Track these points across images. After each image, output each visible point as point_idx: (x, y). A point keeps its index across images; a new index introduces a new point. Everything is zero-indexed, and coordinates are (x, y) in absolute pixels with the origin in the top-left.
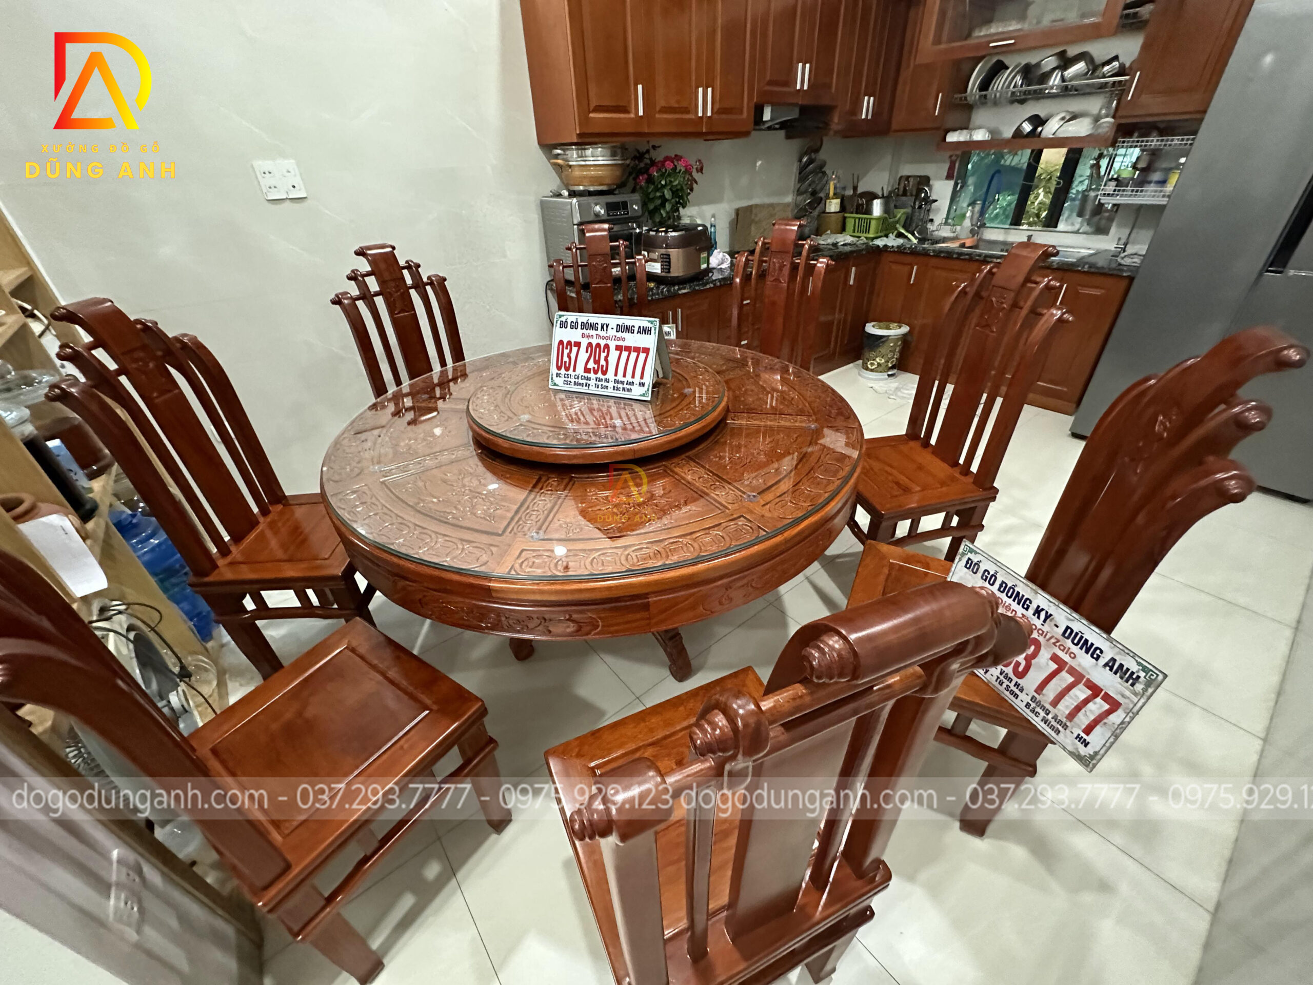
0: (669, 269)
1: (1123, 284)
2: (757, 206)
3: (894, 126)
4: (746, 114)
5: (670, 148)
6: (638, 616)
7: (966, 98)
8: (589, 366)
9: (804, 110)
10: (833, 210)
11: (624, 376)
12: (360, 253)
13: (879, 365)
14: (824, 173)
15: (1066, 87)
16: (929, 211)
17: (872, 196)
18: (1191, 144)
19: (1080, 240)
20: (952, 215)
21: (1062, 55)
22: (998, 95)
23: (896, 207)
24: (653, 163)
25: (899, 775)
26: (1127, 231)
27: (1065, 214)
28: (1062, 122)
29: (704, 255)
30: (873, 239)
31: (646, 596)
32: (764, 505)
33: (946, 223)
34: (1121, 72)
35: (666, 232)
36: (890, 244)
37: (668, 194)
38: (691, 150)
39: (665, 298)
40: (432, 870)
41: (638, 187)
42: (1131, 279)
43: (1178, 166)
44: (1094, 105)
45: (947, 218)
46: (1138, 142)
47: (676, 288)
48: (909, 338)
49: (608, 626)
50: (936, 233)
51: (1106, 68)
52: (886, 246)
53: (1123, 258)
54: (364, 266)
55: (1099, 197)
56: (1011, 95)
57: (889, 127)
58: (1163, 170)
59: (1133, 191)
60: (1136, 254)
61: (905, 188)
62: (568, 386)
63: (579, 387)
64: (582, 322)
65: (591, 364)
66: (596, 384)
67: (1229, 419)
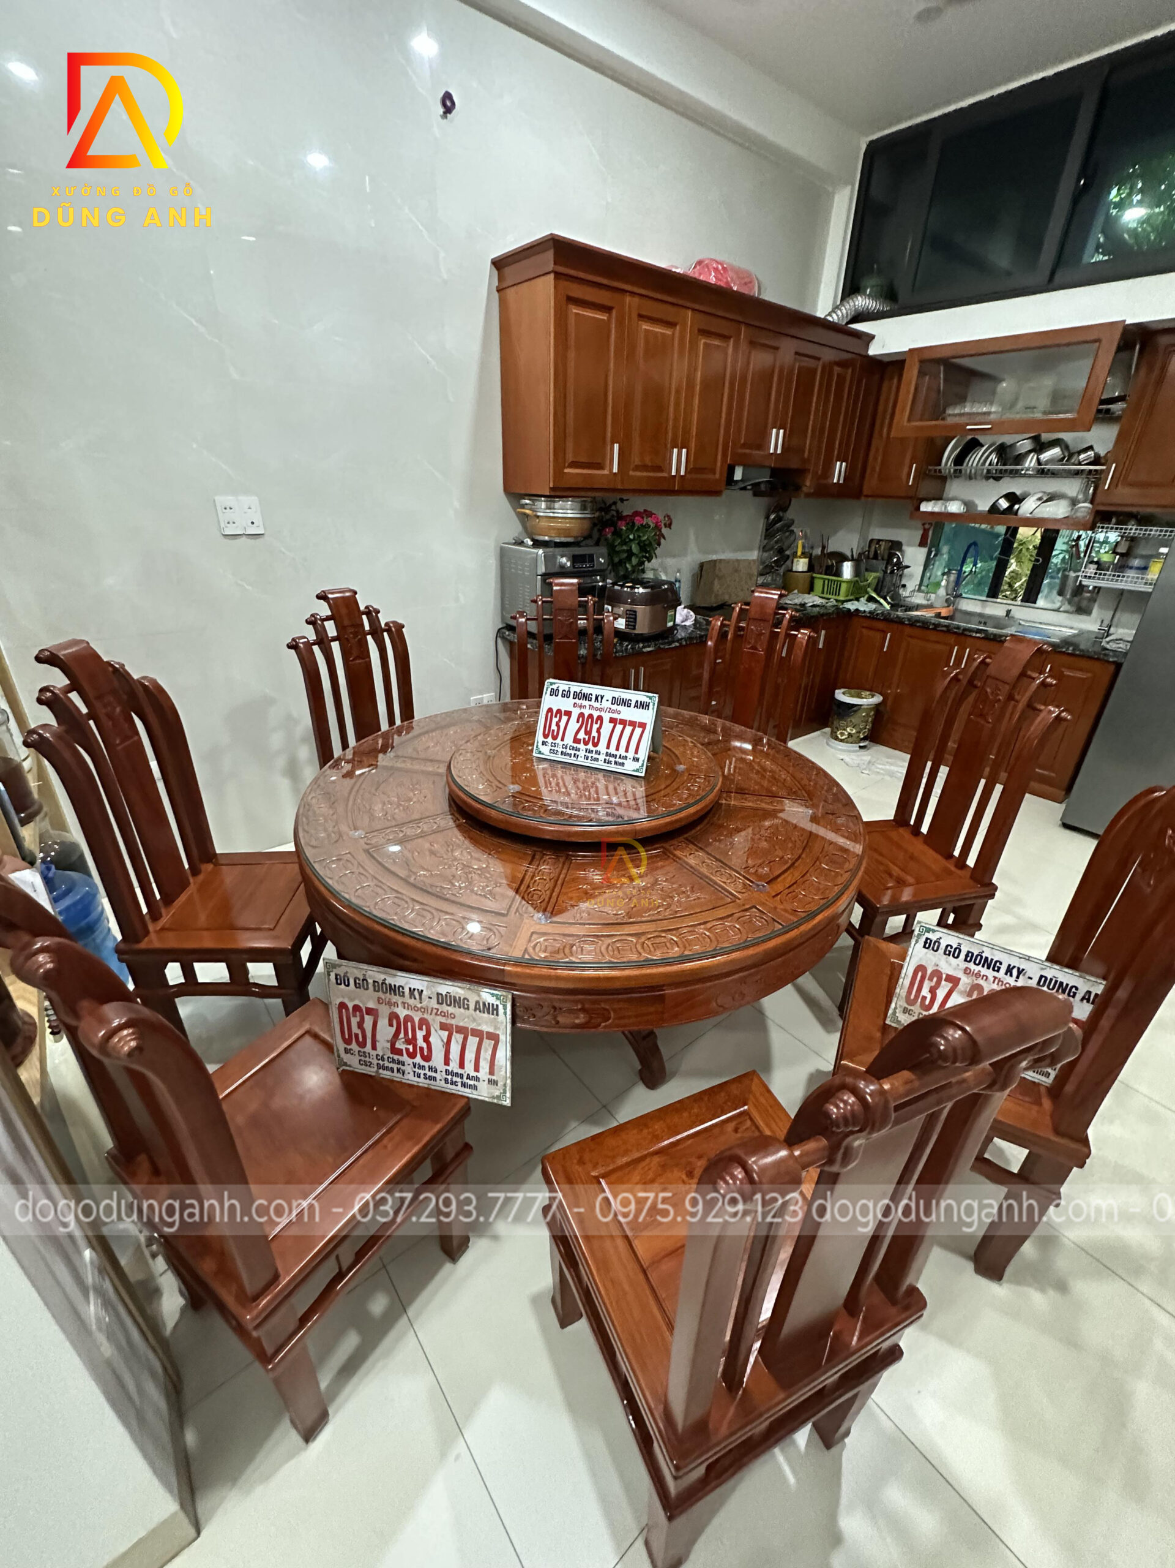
0: (634, 626)
1: (1112, 668)
2: (721, 560)
3: (866, 491)
4: (719, 474)
5: (639, 503)
6: (652, 1009)
7: (940, 471)
8: (578, 737)
9: (774, 472)
10: (800, 569)
11: (617, 749)
12: (322, 597)
13: (850, 735)
14: (792, 532)
15: (1043, 470)
16: (901, 576)
17: (842, 558)
19: (1061, 618)
20: (926, 582)
21: (1036, 439)
22: (973, 471)
23: (867, 570)
24: (620, 517)
25: (947, 1183)
26: (1112, 613)
27: (1045, 589)
28: (1039, 503)
29: (671, 613)
30: (843, 602)
31: (660, 987)
32: (774, 897)
33: (919, 590)
34: (1097, 461)
35: (632, 588)
36: (862, 609)
37: (635, 548)
38: (659, 506)
39: (630, 655)
40: (378, 1305)
41: (602, 539)
42: (1118, 666)
43: (1158, 555)
44: (1072, 487)
45: (921, 585)
46: (1118, 527)
47: (641, 645)
48: (882, 708)
49: (620, 1018)
50: (909, 599)
51: (1082, 456)
52: (857, 610)
53: (1108, 643)
54: (324, 610)
55: (1080, 578)
56: (985, 471)
57: (861, 491)
58: (1142, 557)
59: (1114, 576)
60: (1121, 640)
61: (876, 552)
62: (555, 755)
63: (566, 757)
64: (574, 692)
65: (582, 735)
66: (585, 756)
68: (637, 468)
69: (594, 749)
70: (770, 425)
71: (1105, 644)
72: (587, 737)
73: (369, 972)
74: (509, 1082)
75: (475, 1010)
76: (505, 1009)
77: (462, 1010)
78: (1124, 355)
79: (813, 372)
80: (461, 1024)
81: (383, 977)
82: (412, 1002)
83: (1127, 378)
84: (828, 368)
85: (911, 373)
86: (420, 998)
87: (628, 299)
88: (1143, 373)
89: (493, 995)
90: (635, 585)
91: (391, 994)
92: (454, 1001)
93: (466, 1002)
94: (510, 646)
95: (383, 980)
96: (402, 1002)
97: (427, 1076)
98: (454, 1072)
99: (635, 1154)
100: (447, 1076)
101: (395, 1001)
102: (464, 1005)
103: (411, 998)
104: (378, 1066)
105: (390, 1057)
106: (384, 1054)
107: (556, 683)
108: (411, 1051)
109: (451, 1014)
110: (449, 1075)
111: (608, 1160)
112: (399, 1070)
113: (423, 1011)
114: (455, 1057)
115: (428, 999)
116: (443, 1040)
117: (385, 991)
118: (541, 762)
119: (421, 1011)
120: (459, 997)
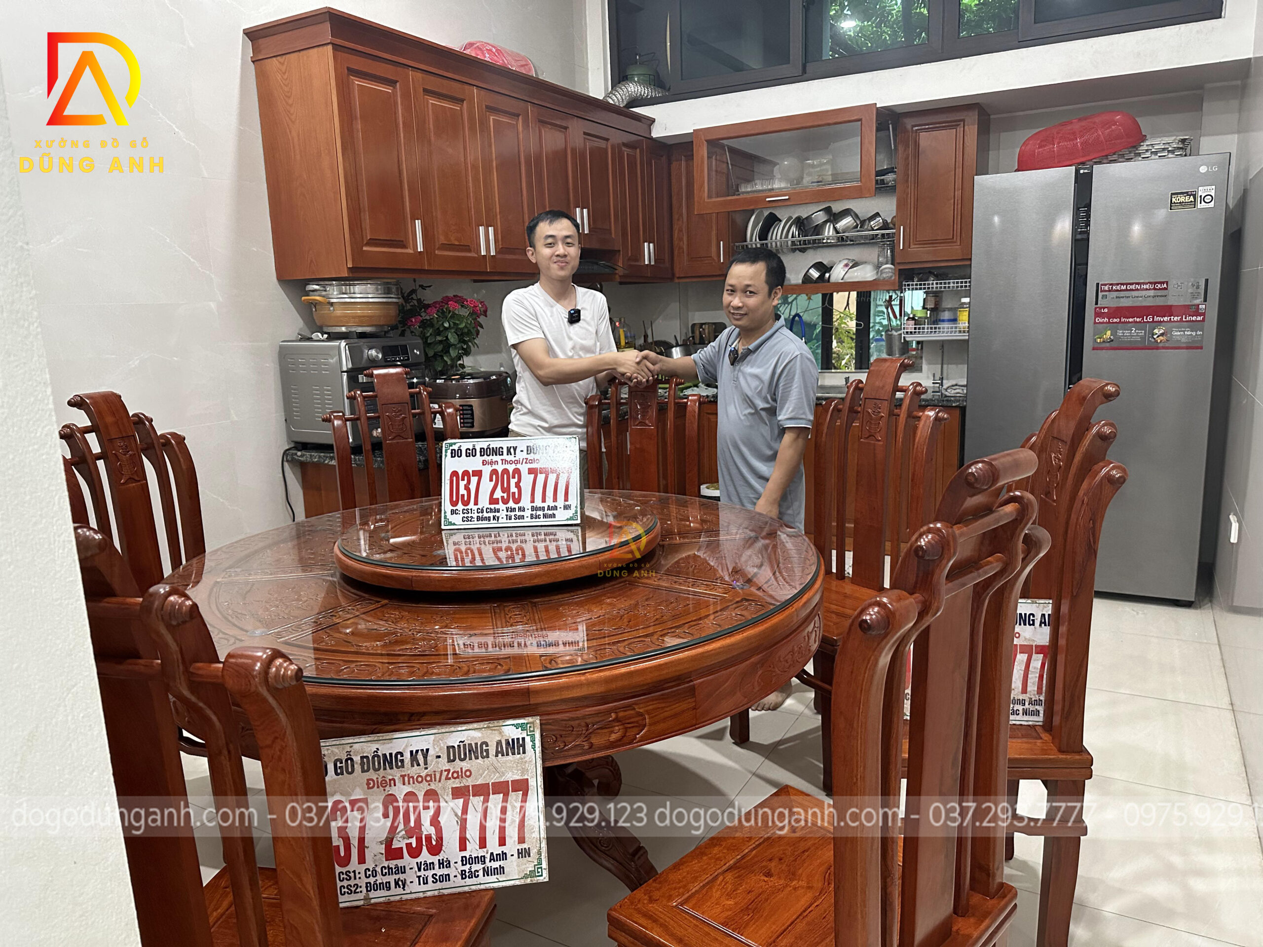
0: (472, 423)
1: (957, 413)
3: (677, 273)
5: (445, 288)
8: (495, 496)
11: (544, 500)
12: (77, 403)
15: (841, 237)
18: (970, 286)
21: (828, 210)
22: (778, 244)
26: (940, 366)
27: (873, 355)
28: (847, 269)
31: (688, 678)
34: (885, 226)
37: (452, 338)
42: (963, 410)
43: (962, 306)
44: (872, 254)
46: (920, 285)
49: (655, 724)
51: (872, 223)
55: (903, 335)
56: (790, 243)
57: (673, 275)
58: (950, 309)
59: (931, 328)
60: (956, 385)
61: (701, 336)
62: (469, 523)
63: (484, 522)
64: (481, 449)
65: (498, 494)
66: (507, 515)
67: (1094, 436)
68: (444, 247)
69: (516, 506)
70: (572, 206)
71: (943, 392)
72: (505, 495)
73: (356, 746)
74: (544, 845)
75: (497, 756)
76: (533, 741)
77: (480, 760)
78: (882, 134)
79: (606, 150)
80: (479, 782)
81: (374, 747)
82: (414, 771)
83: (891, 154)
84: (617, 150)
85: (702, 152)
86: (426, 763)
87: (411, 73)
88: (901, 148)
89: (517, 726)
90: (463, 376)
91: (385, 769)
92: (470, 751)
93: (484, 748)
94: (305, 471)
95: (375, 752)
96: (401, 776)
97: (437, 878)
98: (473, 857)
99: (706, 878)
100: (464, 868)
101: (391, 777)
102: (482, 752)
103: (412, 766)
104: (367, 887)
105: (385, 867)
106: (376, 865)
107: (455, 444)
108: (414, 845)
109: (466, 771)
110: (466, 864)
111: (681, 890)
112: (397, 883)
113: (429, 779)
114: (473, 833)
115: (435, 760)
116: (456, 815)
117: (377, 767)
118: (451, 535)
119: (427, 781)
120: (476, 744)
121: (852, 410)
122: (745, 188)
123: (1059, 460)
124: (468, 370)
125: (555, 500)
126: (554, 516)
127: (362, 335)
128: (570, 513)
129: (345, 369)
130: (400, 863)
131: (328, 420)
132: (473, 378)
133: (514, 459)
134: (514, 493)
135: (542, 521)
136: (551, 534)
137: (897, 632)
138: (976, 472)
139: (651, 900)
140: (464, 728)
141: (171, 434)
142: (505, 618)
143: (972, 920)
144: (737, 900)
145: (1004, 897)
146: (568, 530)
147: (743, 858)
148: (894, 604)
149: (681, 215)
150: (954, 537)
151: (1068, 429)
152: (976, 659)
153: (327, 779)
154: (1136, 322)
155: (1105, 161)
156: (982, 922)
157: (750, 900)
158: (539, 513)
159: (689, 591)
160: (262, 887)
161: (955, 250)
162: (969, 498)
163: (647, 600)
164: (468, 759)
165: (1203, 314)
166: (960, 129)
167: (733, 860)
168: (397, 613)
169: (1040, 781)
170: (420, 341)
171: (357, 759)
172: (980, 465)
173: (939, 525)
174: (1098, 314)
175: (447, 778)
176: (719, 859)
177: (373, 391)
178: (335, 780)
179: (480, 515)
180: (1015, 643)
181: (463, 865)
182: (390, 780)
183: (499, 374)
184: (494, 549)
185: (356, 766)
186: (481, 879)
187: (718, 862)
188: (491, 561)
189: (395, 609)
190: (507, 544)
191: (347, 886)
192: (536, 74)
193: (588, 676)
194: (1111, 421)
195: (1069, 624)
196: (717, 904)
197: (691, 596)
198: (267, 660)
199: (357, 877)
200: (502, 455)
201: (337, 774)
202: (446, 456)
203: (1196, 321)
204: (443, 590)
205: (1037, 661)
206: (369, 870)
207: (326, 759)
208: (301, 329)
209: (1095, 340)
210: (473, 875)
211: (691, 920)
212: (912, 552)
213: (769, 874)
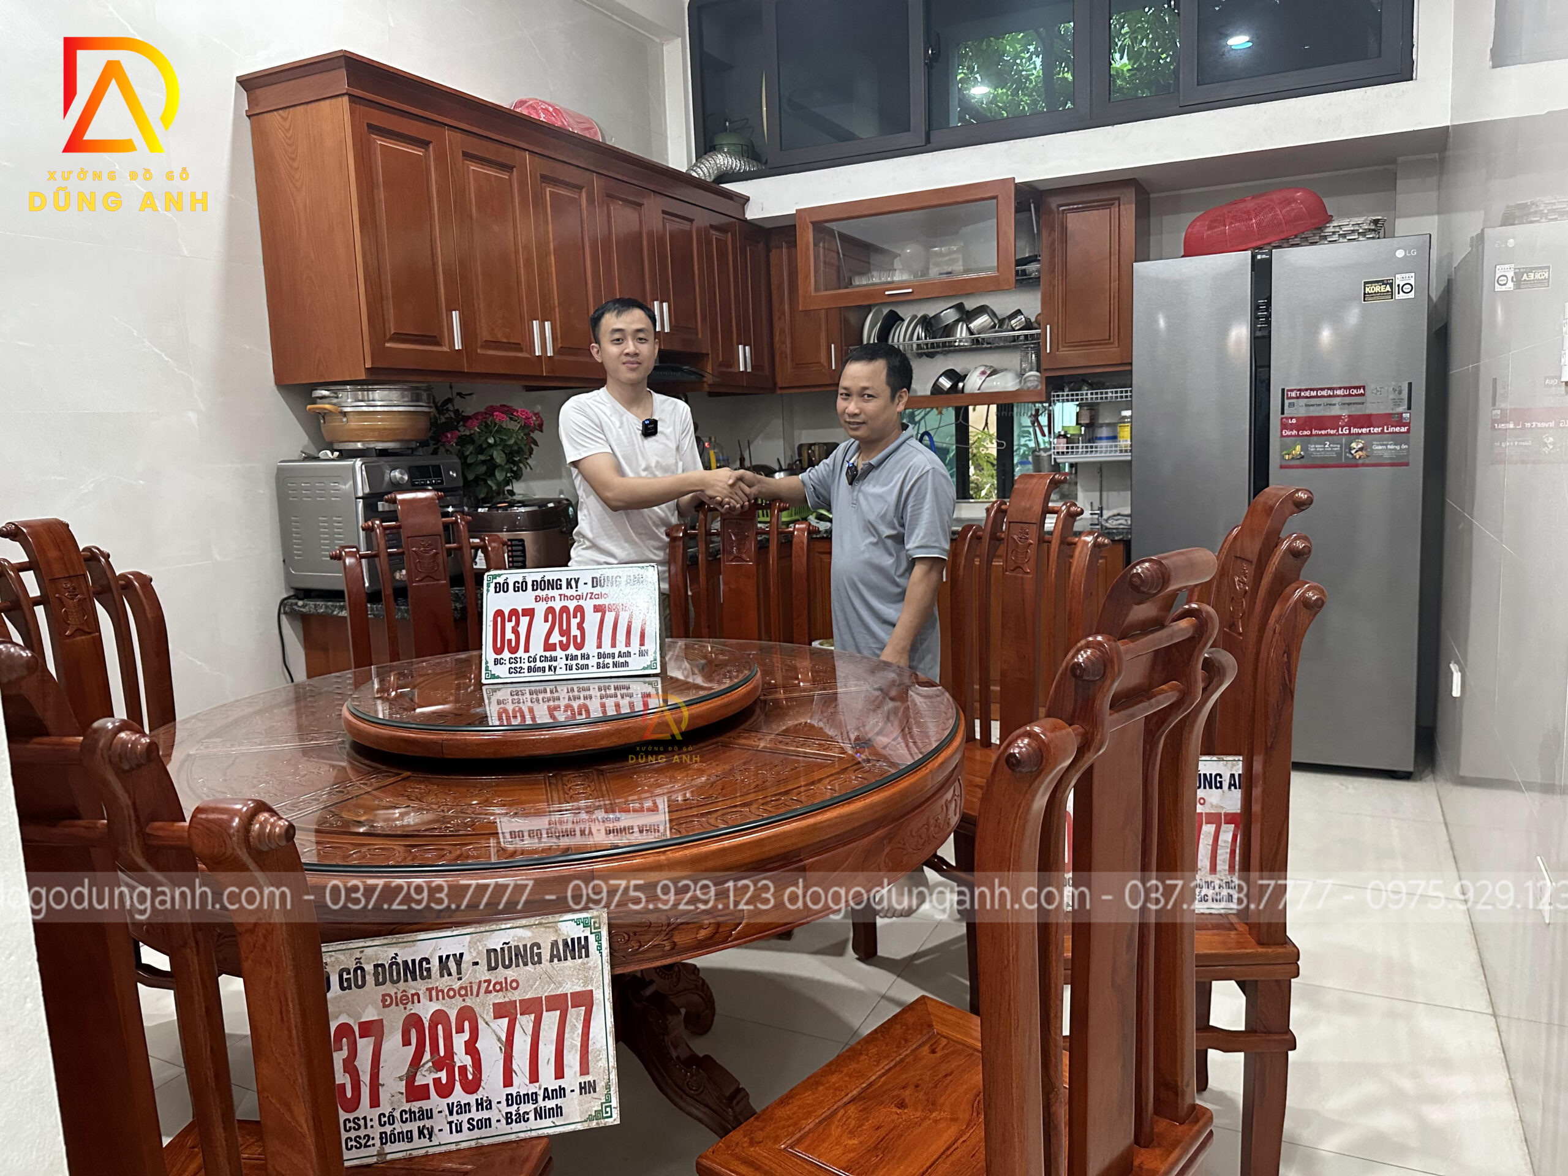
0: (524, 562)
3: (779, 382)
8: (551, 641)
11: (614, 645)
12: (11, 533)
15: (977, 340)
18: (1131, 396)
21: (960, 307)
26: (1098, 494)
28: (983, 378)
34: (1028, 326)
37: (499, 457)
42: (1127, 544)
43: (1123, 420)
44: (1013, 359)
46: (1072, 395)
51: (1013, 322)
53: (1107, 520)
55: (1053, 456)
56: (915, 346)
57: (775, 384)
58: (1108, 425)
59: (1087, 448)
60: (1119, 515)
62: (518, 675)
63: (536, 674)
64: (533, 581)
65: (555, 638)
66: (566, 665)
67: (1285, 552)
68: (488, 344)
69: (578, 653)
70: (649, 299)
71: (1103, 523)
72: (564, 639)
73: (368, 951)
74: (614, 1076)
75: (551, 961)
77: (530, 967)
78: (1023, 216)
79: (691, 232)
80: (530, 995)
81: (391, 952)
82: (444, 983)
83: (1034, 238)
84: (704, 235)
85: (807, 237)
86: (459, 972)
87: (447, 133)
88: (1045, 233)
89: (578, 922)
90: (512, 505)
91: (406, 980)
92: (516, 955)
93: (536, 951)
94: (308, 625)
95: (393, 958)
96: (427, 989)
97: (475, 1123)
98: (521, 1094)
99: (823, 1112)
100: (509, 1109)
101: (414, 992)
102: (532, 957)
103: (442, 976)
104: (381, 1138)
105: (405, 1111)
106: (394, 1109)
107: (500, 575)
108: (444, 1081)
109: (512, 982)
110: (512, 1104)
111: (790, 1129)
112: (421, 1133)
113: (465, 991)
114: (522, 1063)
115: (471, 968)
116: (499, 1039)
117: (395, 978)
118: (495, 691)
119: (461, 996)
120: (525, 946)
121: (995, 538)
122: (860, 281)
123: (1244, 583)
124: (517, 498)
125: (628, 644)
126: (626, 664)
127: (383, 453)
128: (647, 660)
129: (360, 494)
130: (425, 1105)
131: (338, 557)
132: (524, 506)
133: (575, 594)
134: (575, 637)
135: (612, 671)
136: (624, 688)
137: (1053, 769)
138: (1142, 572)
139: (752, 1143)
140: (508, 926)
141: (133, 574)
142: (563, 789)
143: (1158, 1151)
144: (862, 1138)
145: (1197, 1121)
146: (645, 682)
147: (870, 1085)
148: (1048, 734)
149: (783, 313)
150: (1118, 653)
151: (1253, 548)
152: (1151, 815)
153: (329, 995)
154: (1330, 435)
155: (1285, 245)
156: (1171, 1153)
157: (878, 1137)
158: (607, 661)
159: (799, 752)
160: (241, 1145)
161: (1111, 353)
162: (1136, 607)
163: (744, 764)
164: (514, 965)
165: (1408, 424)
166: (1115, 209)
167: (858, 1090)
168: (423, 787)
169: (1233, 982)
170: (456, 460)
171: (369, 968)
172: (1147, 564)
173: (1099, 638)
174: (1284, 426)
175: (487, 992)
176: (839, 1089)
177: (396, 520)
178: (339, 996)
179: (532, 664)
180: (1198, 811)
181: (508, 1105)
182: (413, 995)
183: (558, 502)
184: (549, 707)
185: (367, 977)
186: (533, 1123)
187: (838, 1093)
188: (543, 718)
189: (420, 782)
190: (566, 701)
191: (356, 1138)
192: (603, 137)
193: (670, 855)
194: (1304, 534)
195: (1264, 782)
196: (836, 1144)
197: (801, 758)
198: (249, 814)
199: (369, 1126)
200: (561, 588)
201: (342, 988)
202: (488, 591)
203: (1400, 433)
204: (483, 756)
205: (1227, 834)
206: (384, 1116)
207: (328, 969)
208: (305, 447)
209: (1283, 456)
210: (522, 1118)
211: (804, 1165)
212: (1069, 672)
213: (902, 1105)
